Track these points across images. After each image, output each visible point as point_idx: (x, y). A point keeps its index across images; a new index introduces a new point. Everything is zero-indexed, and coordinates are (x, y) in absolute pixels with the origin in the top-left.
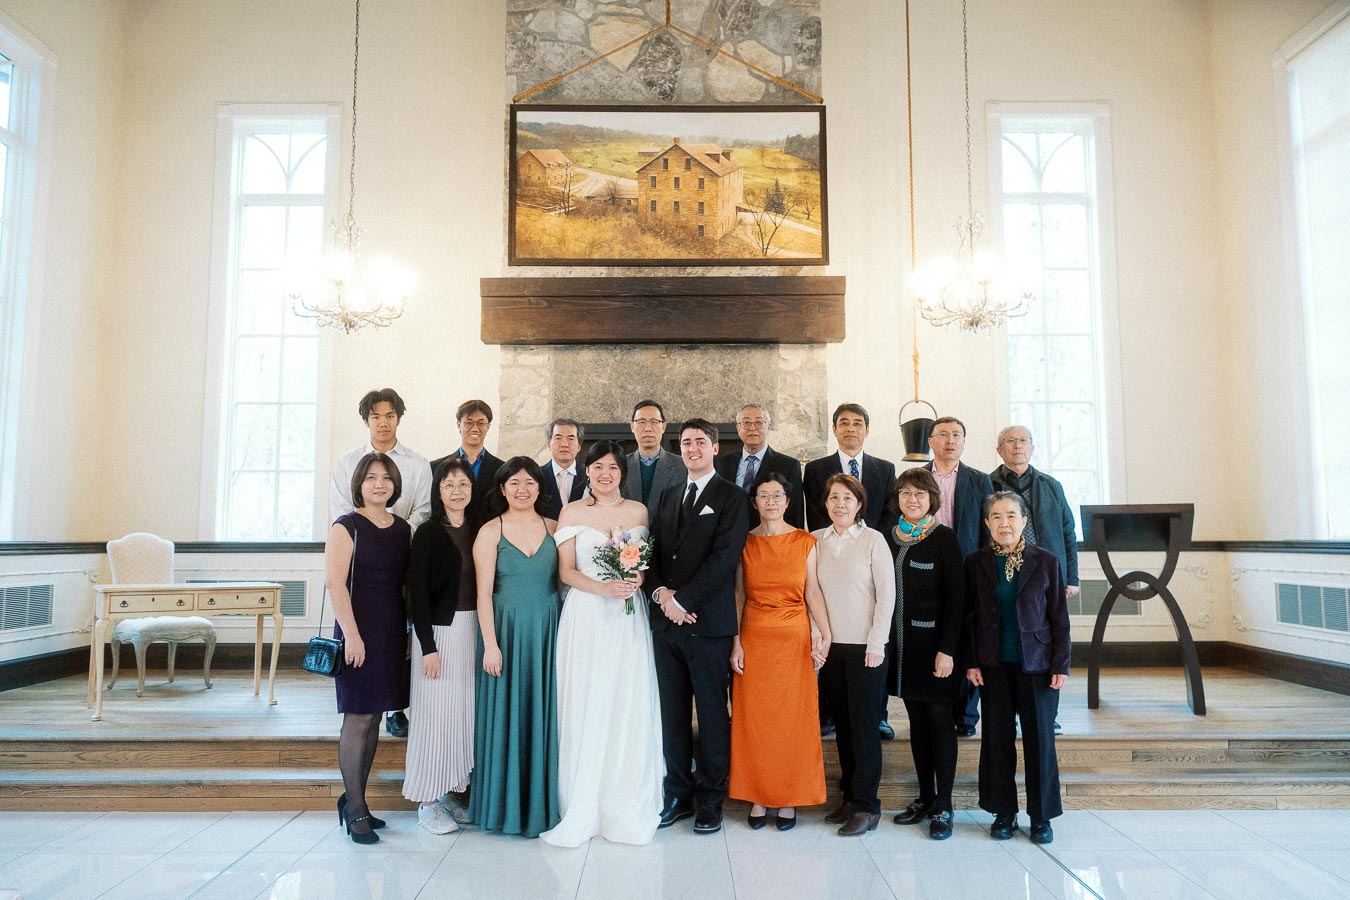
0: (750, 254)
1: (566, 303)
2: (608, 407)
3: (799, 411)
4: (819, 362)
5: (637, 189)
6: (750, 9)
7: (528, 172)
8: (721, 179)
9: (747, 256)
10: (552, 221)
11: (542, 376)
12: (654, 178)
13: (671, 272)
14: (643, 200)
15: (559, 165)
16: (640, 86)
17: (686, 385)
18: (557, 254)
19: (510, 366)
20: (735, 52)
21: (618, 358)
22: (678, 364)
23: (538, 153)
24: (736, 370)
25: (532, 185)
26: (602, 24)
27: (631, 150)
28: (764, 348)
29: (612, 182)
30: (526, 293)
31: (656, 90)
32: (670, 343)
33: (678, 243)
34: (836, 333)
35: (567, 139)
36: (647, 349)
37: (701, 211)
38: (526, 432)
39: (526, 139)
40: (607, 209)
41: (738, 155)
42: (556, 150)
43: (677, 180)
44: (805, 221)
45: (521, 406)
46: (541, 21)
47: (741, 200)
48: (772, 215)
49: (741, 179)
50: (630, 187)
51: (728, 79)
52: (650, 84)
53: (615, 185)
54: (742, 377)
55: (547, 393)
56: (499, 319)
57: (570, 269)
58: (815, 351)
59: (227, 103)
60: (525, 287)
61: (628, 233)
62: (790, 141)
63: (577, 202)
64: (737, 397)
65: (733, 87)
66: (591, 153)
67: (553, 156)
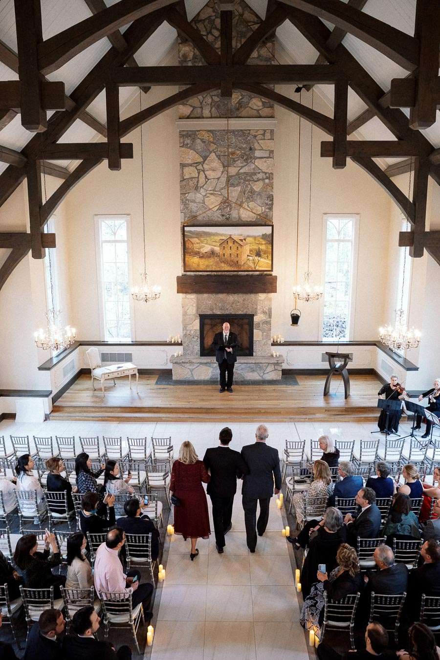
1: (200, 284)
2: (212, 309)
3: (264, 311)
4: (270, 298)
5: (219, 250)
6: (252, 192)
7: (188, 245)
8: (243, 247)
9: (250, 269)
10: (196, 260)
11: (193, 301)
12: (224, 247)
13: (229, 273)
14: (221, 253)
15: (197, 243)
16: (219, 216)
17: (233, 303)
18: (197, 269)
19: (185, 299)
20: (248, 206)
21: (214, 296)
22: (231, 298)
23: (192, 240)
24: (247, 299)
25: (190, 249)
26: (208, 197)
27: (218, 238)
28: (255, 294)
31: (224, 218)
32: (228, 292)
33: (231, 266)
34: (275, 292)
35: (199, 235)
36: (222, 294)
37: (238, 256)
38: (189, 316)
39: (187, 236)
40: (211, 256)
41: (249, 240)
43: (231, 247)
44: (267, 259)
45: (188, 309)
46: (190, 196)
47: (249, 253)
48: (257, 257)
49: (249, 247)
50: (217, 249)
51: (246, 215)
52: (223, 215)
53: (213, 249)
54: (249, 301)
55: (195, 306)
56: (182, 288)
58: (269, 295)
59: (97, 215)
61: (217, 262)
62: (263, 235)
63: (202, 254)
64: (247, 307)
65: (247, 216)
66: (206, 239)
67: (195, 240)
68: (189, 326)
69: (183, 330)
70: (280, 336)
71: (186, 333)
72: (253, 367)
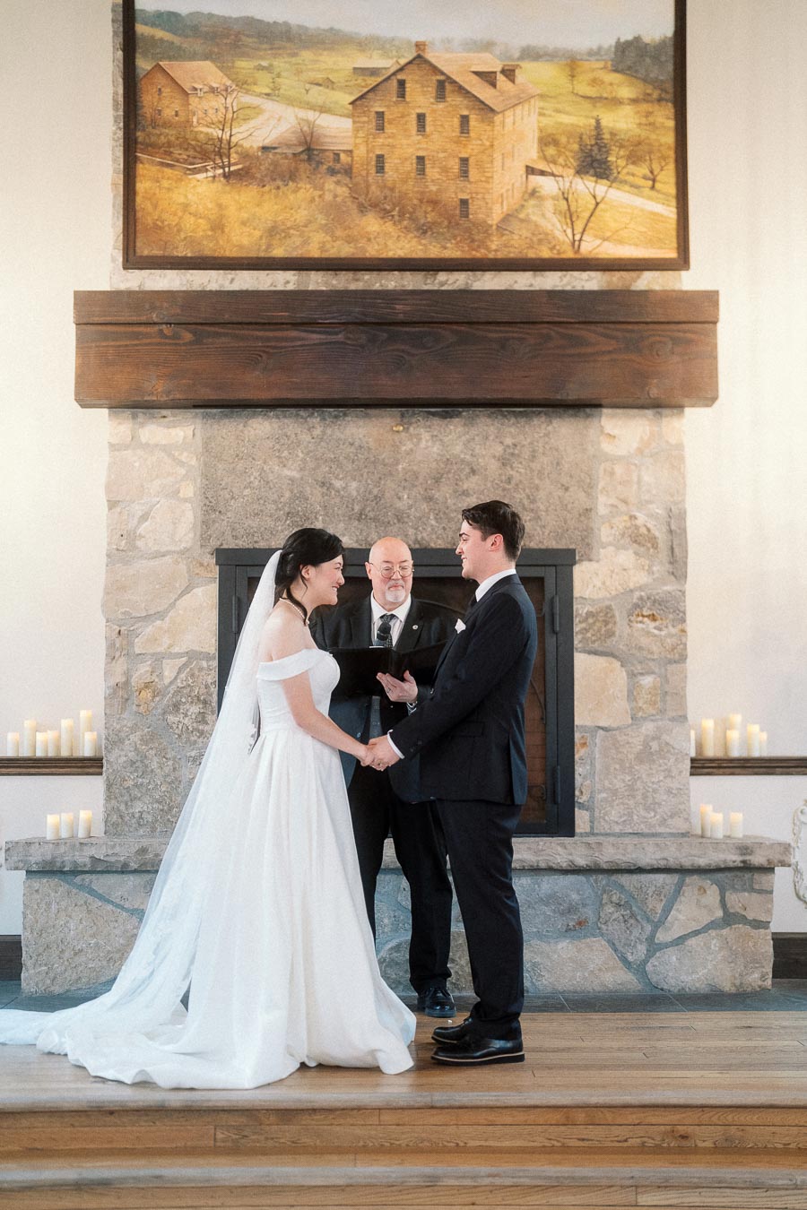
0: (552, 249)
1: (225, 335)
3: (637, 527)
4: (670, 441)
5: (350, 134)
7: (158, 102)
8: (500, 116)
9: (545, 253)
10: (200, 190)
11: (181, 464)
12: (380, 115)
13: (411, 281)
14: (361, 152)
15: (213, 90)
17: (437, 480)
18: (209, 249)
19: (127, 447)
21: (317, 432)
22: (423, 444)
24: (526, 454)
25: (167, 125)
27: (342, 63)
28: (575, 416)
29: (307, 121)
30: (156, 320)
32: (407, 405)
33: (424, 230)
34: (701, 389)
35: (225, 42)
36: (367, 416)
37: (464, 173)
38: (152, 563)
39: (153, 41)
40: (297, 169)
41: (529, 74)
42: (207, 65)
43: (421, 118)
44: (647, 191)
45: (144, 517)
47: (533, 154)
48: (590, 181)
49: (534, 118)
50: (338, 129)
53: (311, 125)
54: (534, 465)
55: (191, 494)
56: (107, 363)
57: (231, 274)
58: (665, 421)
60: (153, 308)
61: (336, 214)
62: (623, 48)
63: (245, 156)
64: (526, 502)
66: (268, 69)
67: (201, 72)
68: (149, 630)
69: (111, 658)
70: (737, 719)
71: (128, 674)
72: (575, 896)
